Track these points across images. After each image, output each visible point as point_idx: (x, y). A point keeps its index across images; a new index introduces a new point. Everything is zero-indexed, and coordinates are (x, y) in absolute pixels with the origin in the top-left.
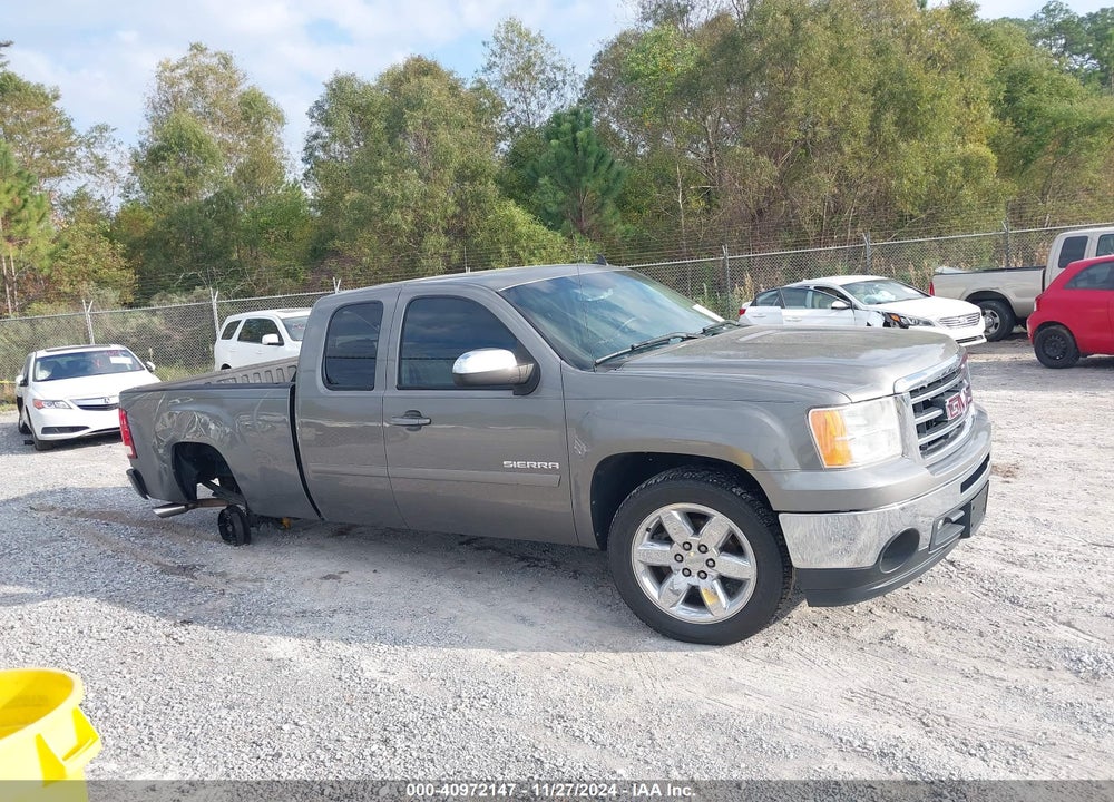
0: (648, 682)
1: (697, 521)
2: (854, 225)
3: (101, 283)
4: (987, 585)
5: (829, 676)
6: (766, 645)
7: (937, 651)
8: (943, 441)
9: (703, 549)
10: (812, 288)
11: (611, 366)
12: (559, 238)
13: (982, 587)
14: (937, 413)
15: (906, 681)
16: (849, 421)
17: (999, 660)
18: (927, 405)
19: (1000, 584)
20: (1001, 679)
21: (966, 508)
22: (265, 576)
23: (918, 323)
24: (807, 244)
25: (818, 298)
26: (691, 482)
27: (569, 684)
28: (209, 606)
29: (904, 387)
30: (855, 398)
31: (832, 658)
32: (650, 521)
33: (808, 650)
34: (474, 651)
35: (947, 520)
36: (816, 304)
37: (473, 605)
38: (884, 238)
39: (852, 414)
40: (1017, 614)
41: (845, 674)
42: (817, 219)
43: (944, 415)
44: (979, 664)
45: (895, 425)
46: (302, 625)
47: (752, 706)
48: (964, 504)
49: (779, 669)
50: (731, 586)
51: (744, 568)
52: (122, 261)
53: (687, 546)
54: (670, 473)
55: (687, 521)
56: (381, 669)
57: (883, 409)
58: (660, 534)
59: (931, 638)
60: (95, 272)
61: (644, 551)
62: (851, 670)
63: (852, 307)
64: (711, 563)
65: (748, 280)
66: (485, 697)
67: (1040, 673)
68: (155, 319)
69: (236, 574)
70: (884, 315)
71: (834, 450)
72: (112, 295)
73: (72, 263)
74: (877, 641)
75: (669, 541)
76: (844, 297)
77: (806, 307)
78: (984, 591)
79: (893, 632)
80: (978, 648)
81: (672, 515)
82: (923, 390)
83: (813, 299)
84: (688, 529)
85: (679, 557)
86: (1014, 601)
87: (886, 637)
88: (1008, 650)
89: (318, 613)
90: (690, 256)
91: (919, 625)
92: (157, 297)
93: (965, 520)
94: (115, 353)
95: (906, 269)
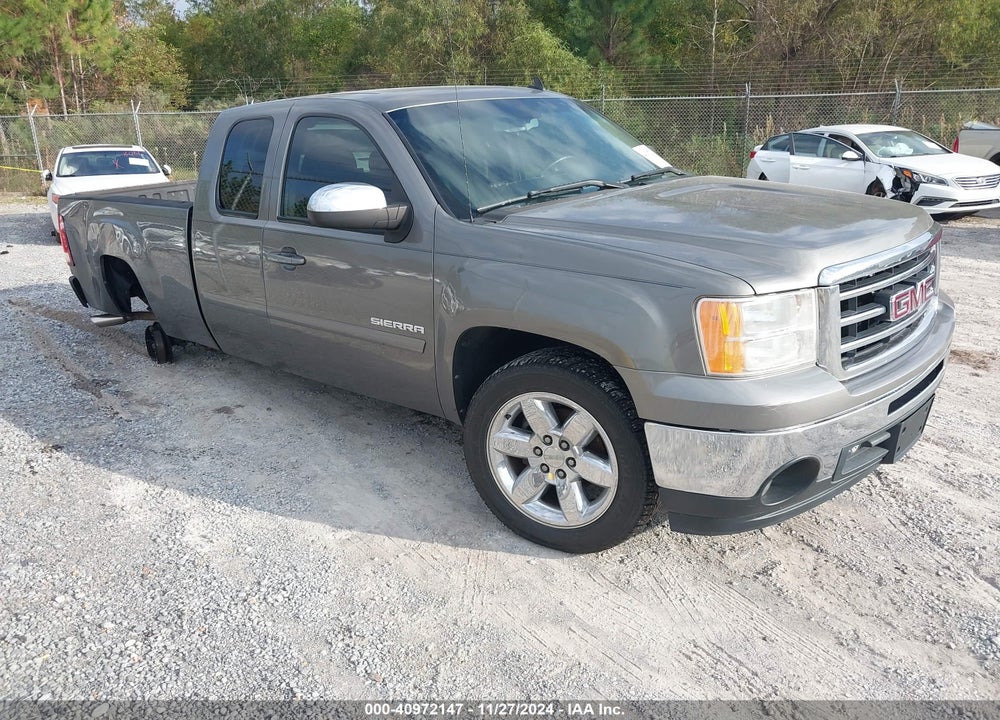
0: (470, 592)
1: (562, 414)
2: (892, 69)
3: (157, 85)
4: (910, 510)
5: (677, 618)
6: (622, 561)
7: (818, 599)
8: (881, 345)
9: (565, 445)
10: (826, 135)
11: (492, 217)
12: (584, 65)
13: (903, 512)
14: (879, 311)
15: (764, 639)
16: (746, 316)
17: (890, 624)
18: (866, 301)
19: (926, 512)
20: (882, 655)
21: (895, 430)
22: (165, 402)
23: (931, 180)
24: (838, 89)
25: (831, 147)
26: (556, 369)
27: (383, 584)
28: (90, 431)
29: (832, 278)
30: (760, 288)
31: (690, 592)
32: (509, 407)
33: (667, 575)
34: (306, 524)
35: (866, 444)
36: (829, 152)
37: (341, 464)
38: (920, 86)
39: (754, 309)
40: (932, 557)
41: (696, 617)
42: (854, 62)
43: (886, 315)
44: (863, 626)
45: (812, 326)
46: (161, 466)
47: (570, 650)
48: (889, 427)
49: (623, 599)
50: (592, 492)
51: (604, 473)
52: (177, 65)
53: (548, 440)
54: (535, 357)
55: (552, 412)
56: (203, 533)
57: (799, 304)
58: (520, 422)
59: (817, 579)
60: (152, 74)
61: (502, 438)
62: (706, 611)
63: (864, 158)
64: (571, 462)
65: (770, 122)
66: (284, 589)
67: (935, 651)
68: (200, 123)
69: (141, 394)
70: (896, 169)
71: (721, 353)
72: (163, 98)
73: (131, 64)
74: (750, 574)
75: (529, 431)
76: (857, 148)
77: (818, 156)
78: (903, 518)
79: (775, 564)
80: (870, 602)
81: (535, 405)
82: (863, 281)
83: (825, 148)
84: (550, 421)
85: (538, 451)
86: (936, 539)
87: (765, 571)
88: (906, 610)
89: (184, 452)
90: (716, 93)
91: (811, 556)
92: (203, 103)
93: (892, 444)
94: (137, 155)
95: (937, 121)
